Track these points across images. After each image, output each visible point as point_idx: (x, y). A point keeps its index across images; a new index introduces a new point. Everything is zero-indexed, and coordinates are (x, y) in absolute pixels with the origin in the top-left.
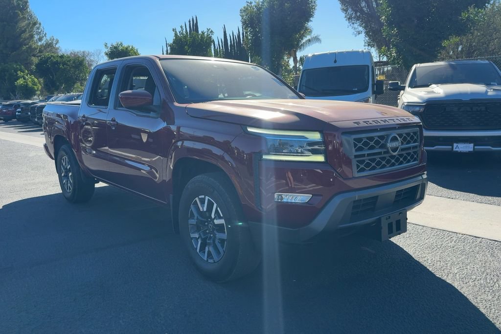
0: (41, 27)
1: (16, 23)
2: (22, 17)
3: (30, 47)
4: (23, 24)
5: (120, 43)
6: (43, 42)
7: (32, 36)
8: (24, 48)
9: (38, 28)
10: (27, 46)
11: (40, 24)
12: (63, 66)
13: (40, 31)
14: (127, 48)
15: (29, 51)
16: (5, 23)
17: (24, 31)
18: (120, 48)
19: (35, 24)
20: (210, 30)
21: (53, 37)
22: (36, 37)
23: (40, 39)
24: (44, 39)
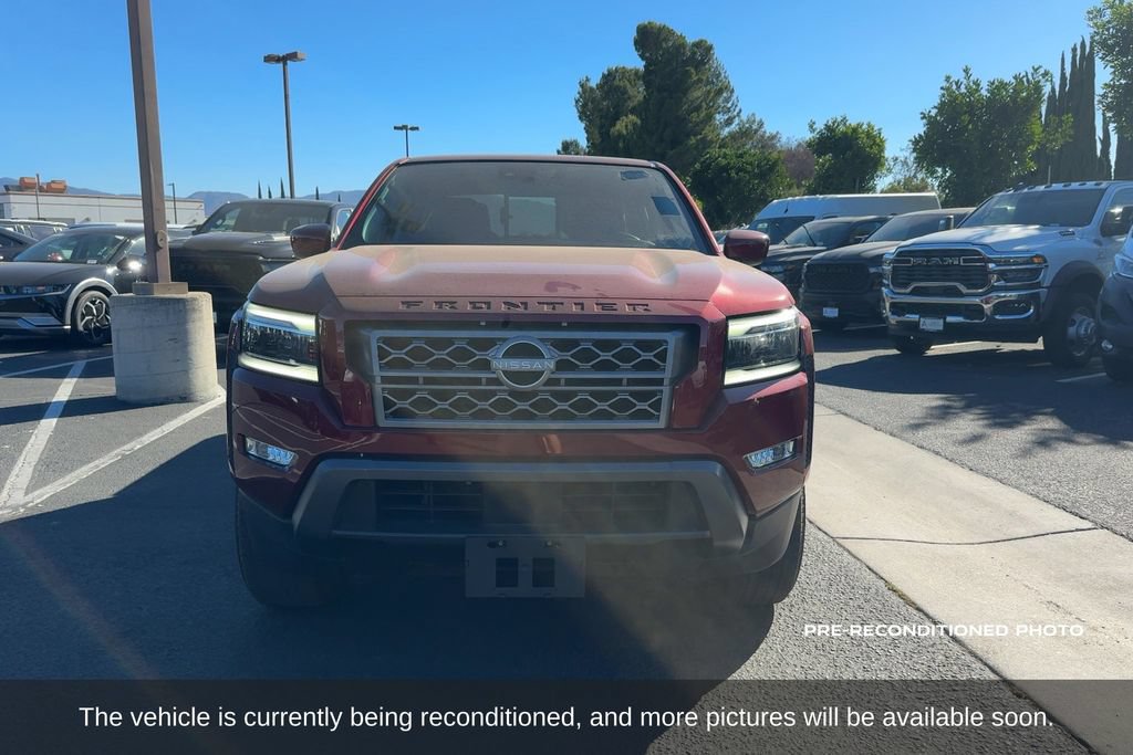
0: (734, 98)
1: (685, 92)
2: (695, 79)
3: (703, 139)
4: (697, 94)
5: (839, 120)
6: (734, 127)
7: (710, 117)
8: (693, 141)
9: (727, 100)
10: (699, 137)
11: (732, 91)
12: (737, 174)
13: (729, 105)
14: (855, 130)
15: (700, 147)
16: (665, 94)
17: (698, 109)
18: (842, 128)
19: (720, 92)
20: (1042, 71)
21: (753, 115)
22: (719, 118)
23: (729, 122)
24: (737, 121)
